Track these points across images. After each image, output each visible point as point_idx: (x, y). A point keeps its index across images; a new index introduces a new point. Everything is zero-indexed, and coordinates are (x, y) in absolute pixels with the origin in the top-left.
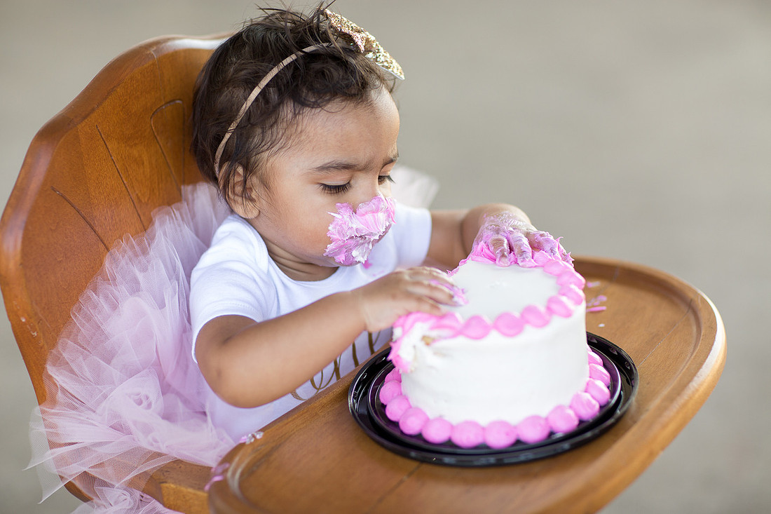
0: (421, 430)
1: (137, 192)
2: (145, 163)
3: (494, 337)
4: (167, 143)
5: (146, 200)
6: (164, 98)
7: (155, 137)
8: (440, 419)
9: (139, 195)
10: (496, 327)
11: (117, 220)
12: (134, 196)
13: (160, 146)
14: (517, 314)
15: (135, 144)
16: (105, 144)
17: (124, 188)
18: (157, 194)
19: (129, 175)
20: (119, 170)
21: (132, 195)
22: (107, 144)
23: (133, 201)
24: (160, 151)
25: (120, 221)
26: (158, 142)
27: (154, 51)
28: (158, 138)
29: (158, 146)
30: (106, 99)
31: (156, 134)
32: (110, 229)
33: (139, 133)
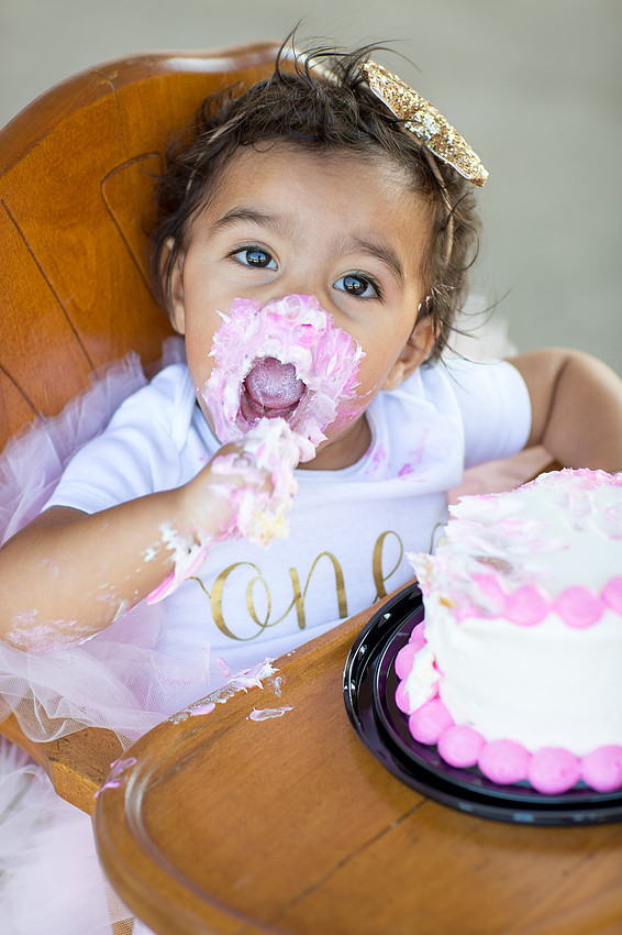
0: (438, 740)
1: (73, 296)
2: (89, 252)
3: (553, 626)
4: (130, 220)
5: (89, 307)
6: (127, 152)
7: (109, 212)
8: (467, 729)
9: (77, 300)
10: (556, 607)
11: (36, 340)
12: (66, 303)
13: (117, 225)
14: (595, 592)
15: (72, 225)
16: (18, 228)
17: (49, 292)
18: (110, 297)
19: (59, 272)
20: (41, 264)
21: (62, 302)
22: (21, 227)
23: (64, 311)
24: (117, 232)
25: (40, 341)
26: (114, 219)
27: (113, 81)
28: (114, 213)
29: (114, 225)
30: (20, 159)
31: (110, 207)
32: (22, 355)
33: (80, 208)
